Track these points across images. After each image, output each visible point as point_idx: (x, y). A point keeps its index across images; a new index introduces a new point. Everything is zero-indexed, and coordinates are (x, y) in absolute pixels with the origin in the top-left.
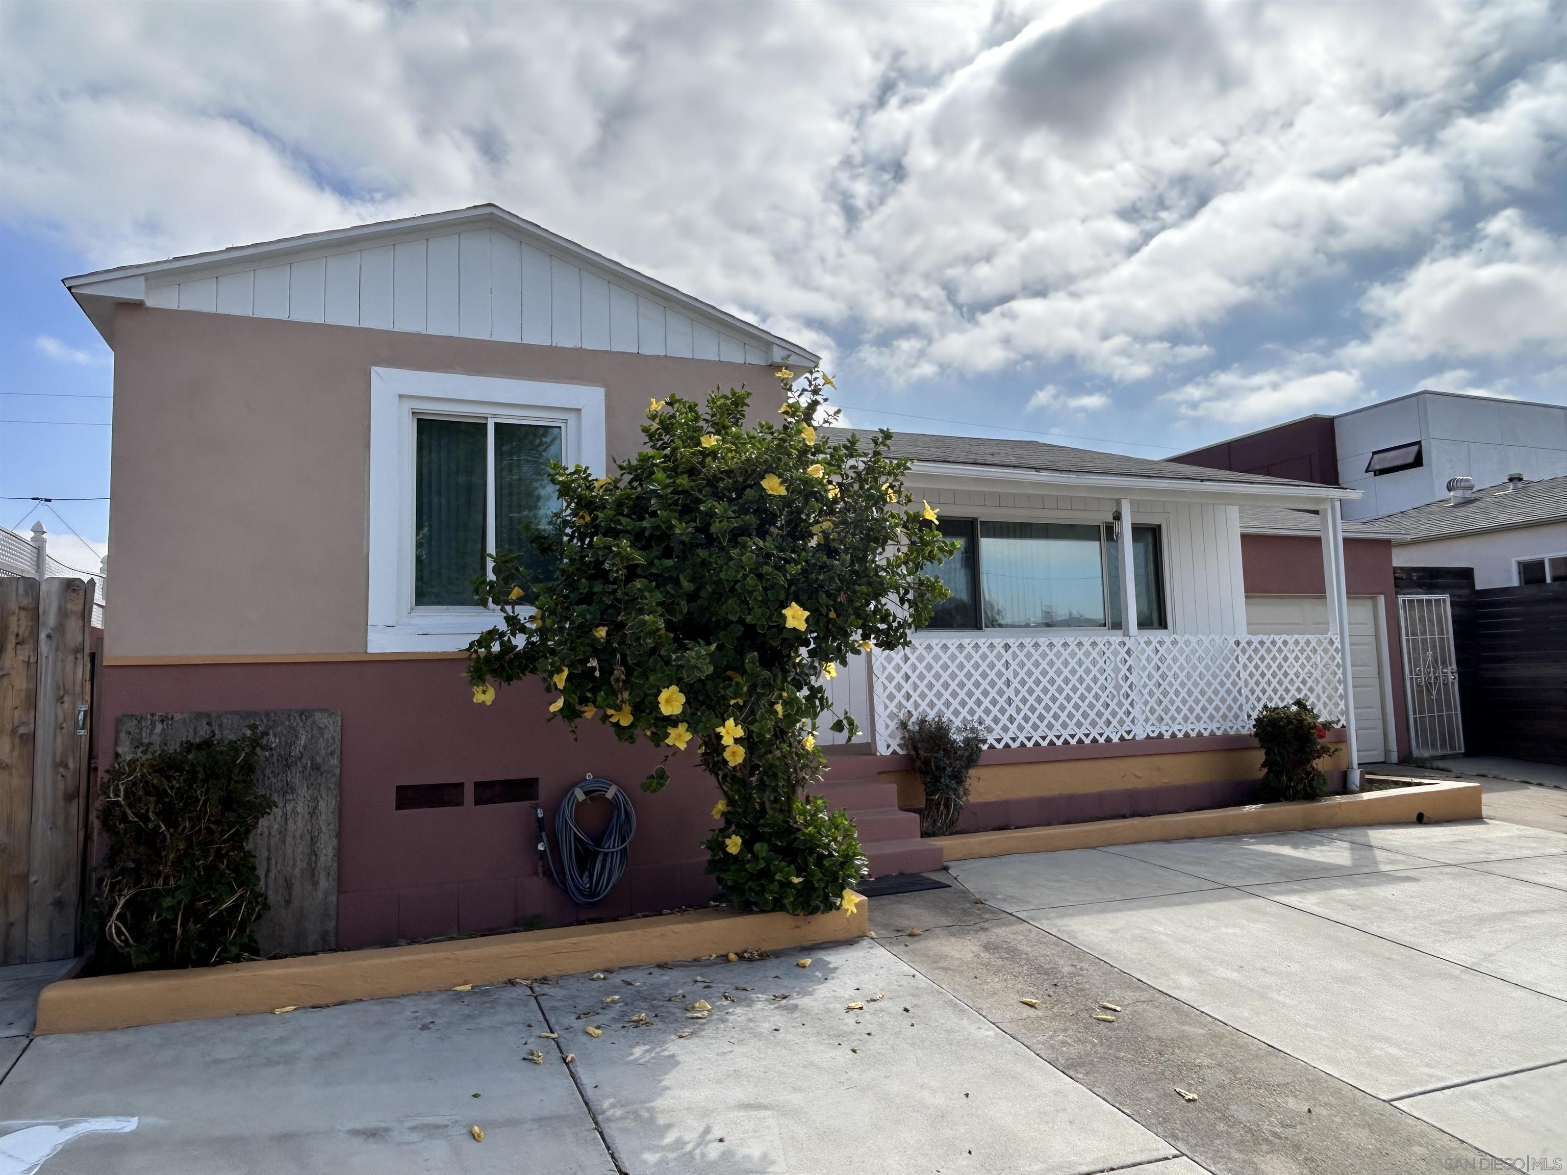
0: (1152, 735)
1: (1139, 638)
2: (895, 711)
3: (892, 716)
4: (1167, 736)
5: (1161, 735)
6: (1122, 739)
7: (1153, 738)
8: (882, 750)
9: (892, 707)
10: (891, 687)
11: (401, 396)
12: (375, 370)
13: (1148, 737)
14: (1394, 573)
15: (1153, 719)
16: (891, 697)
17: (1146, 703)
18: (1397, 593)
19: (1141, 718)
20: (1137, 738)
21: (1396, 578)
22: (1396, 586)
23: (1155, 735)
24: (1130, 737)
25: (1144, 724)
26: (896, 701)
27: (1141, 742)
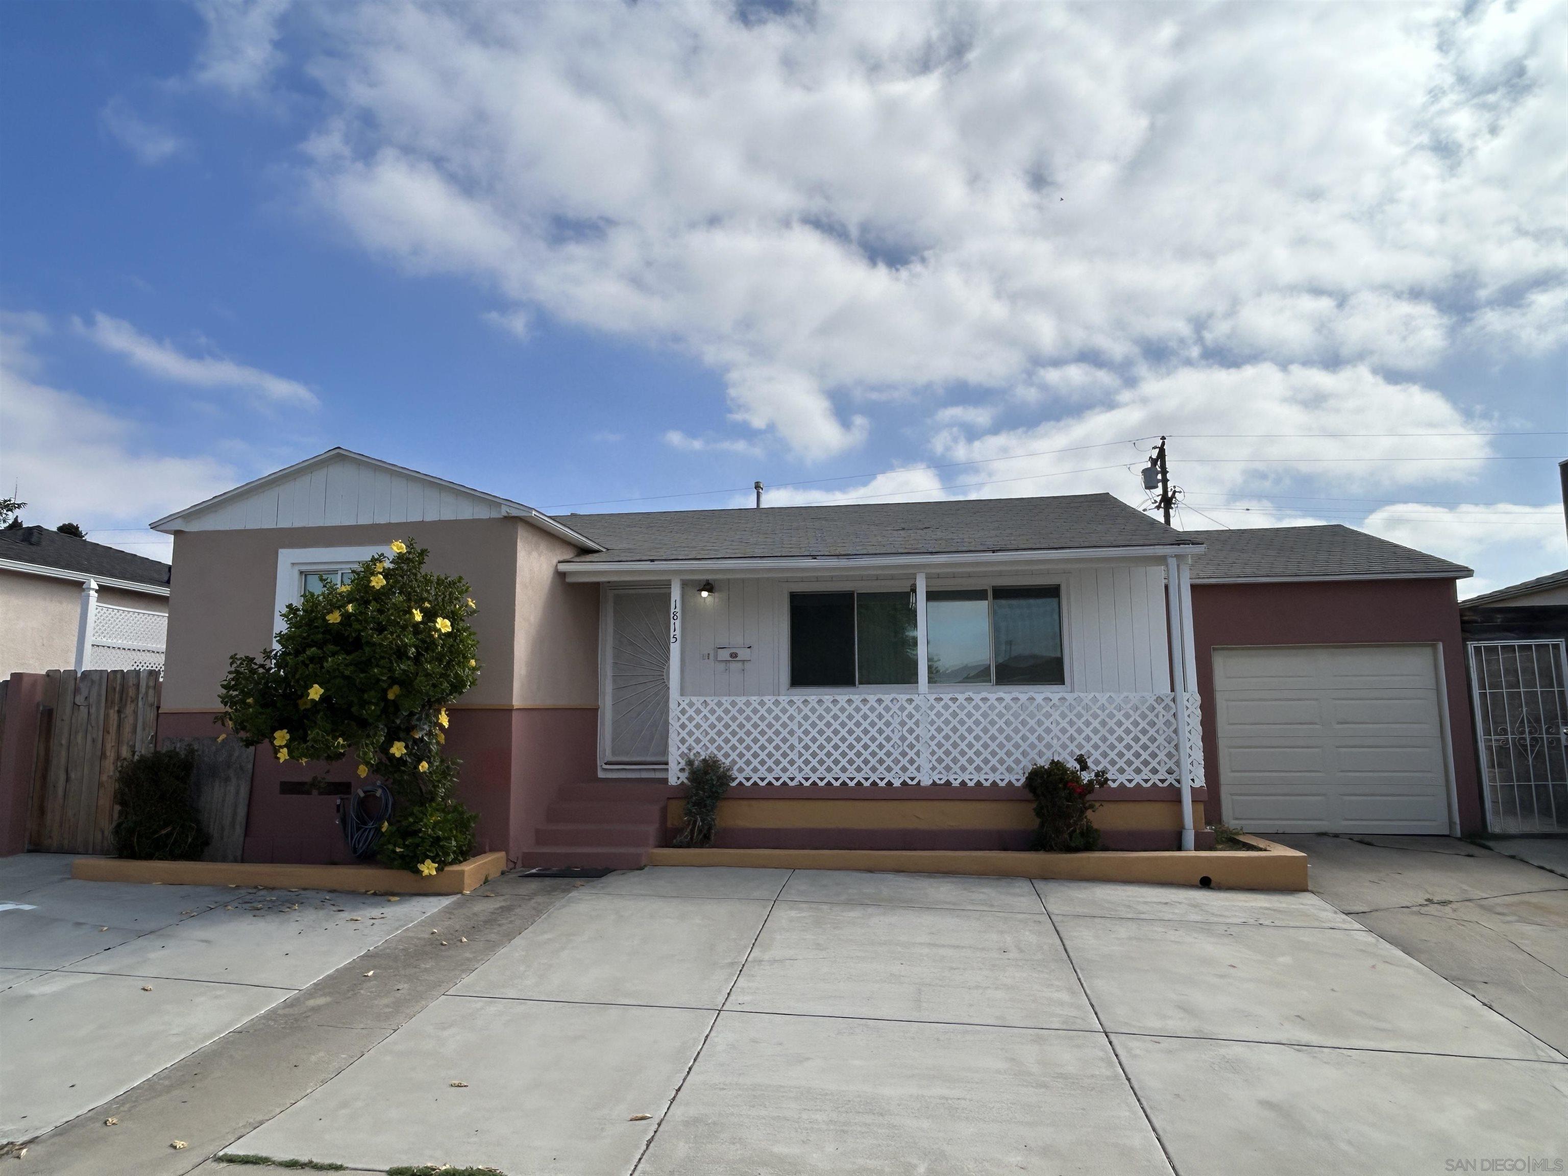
0: (938, 782)
1: (928, 696)
2: (686, 751)
3: (682, 755)
4: (956, 784)
5: (948, 783)
6: (904, 783)
7: (940, 785)
8: (673, 781)
9: (684, 749)
10: (684, 734)
11: (293, 564)
12: (281, 551)
13: (934, 783)
14: (1461, 616)
15: (940, 767)
16: (683, 741)
17: (933, 753)
18: (1465, 640)
19: (926, 767)
20: (922, 784)
21: (1463, 622)
22: (1463, 630)
23: (942, 782)
24: (914, 782)
25: (930, 772)
26: (687, 745)
27: (925, 788)
